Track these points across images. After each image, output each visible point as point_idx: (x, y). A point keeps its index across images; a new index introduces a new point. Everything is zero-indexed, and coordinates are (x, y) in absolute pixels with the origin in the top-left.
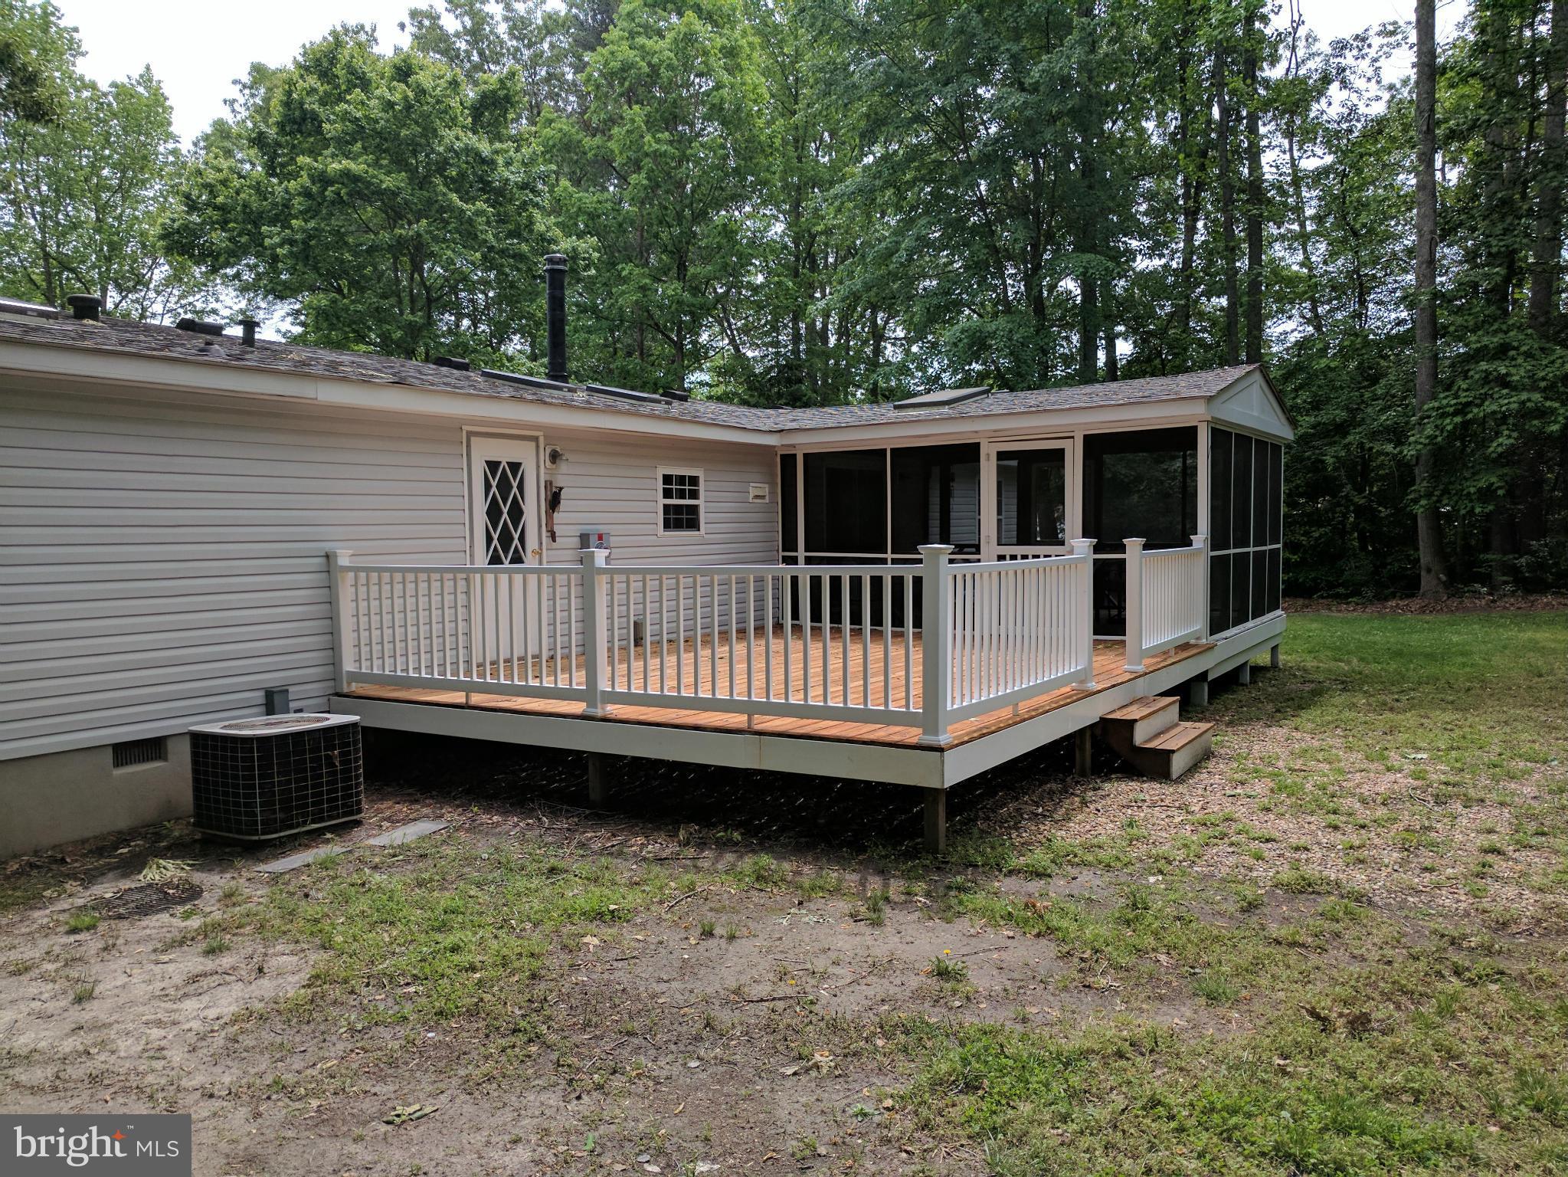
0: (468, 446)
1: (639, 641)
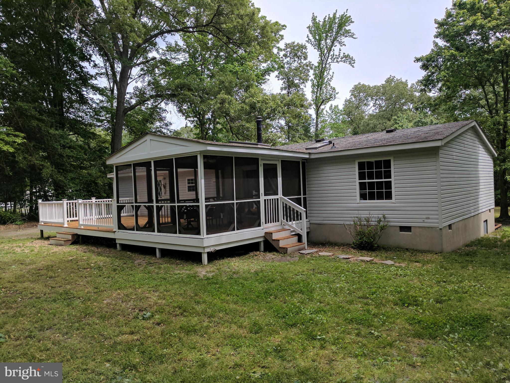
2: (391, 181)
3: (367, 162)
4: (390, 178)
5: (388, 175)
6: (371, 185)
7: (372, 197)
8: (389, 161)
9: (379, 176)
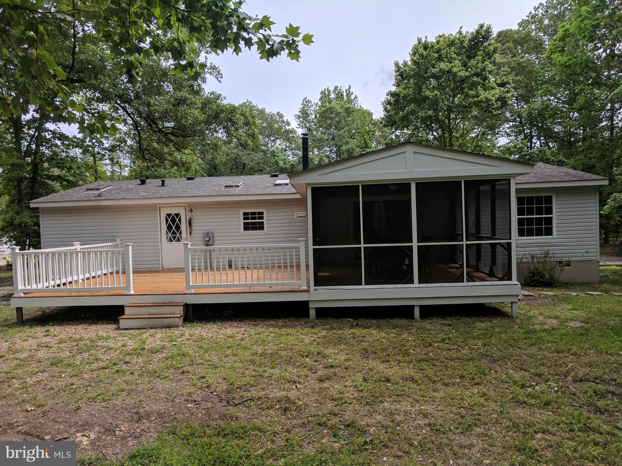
0: (160, 210)
1: (230, 267)
2: (552, 218)
3: (527, 197)
4: (552, 214)
5: (549, 211)
6: (530, 221)
7: (530, 233)
8: (551, 198)
9: (539, 212)
